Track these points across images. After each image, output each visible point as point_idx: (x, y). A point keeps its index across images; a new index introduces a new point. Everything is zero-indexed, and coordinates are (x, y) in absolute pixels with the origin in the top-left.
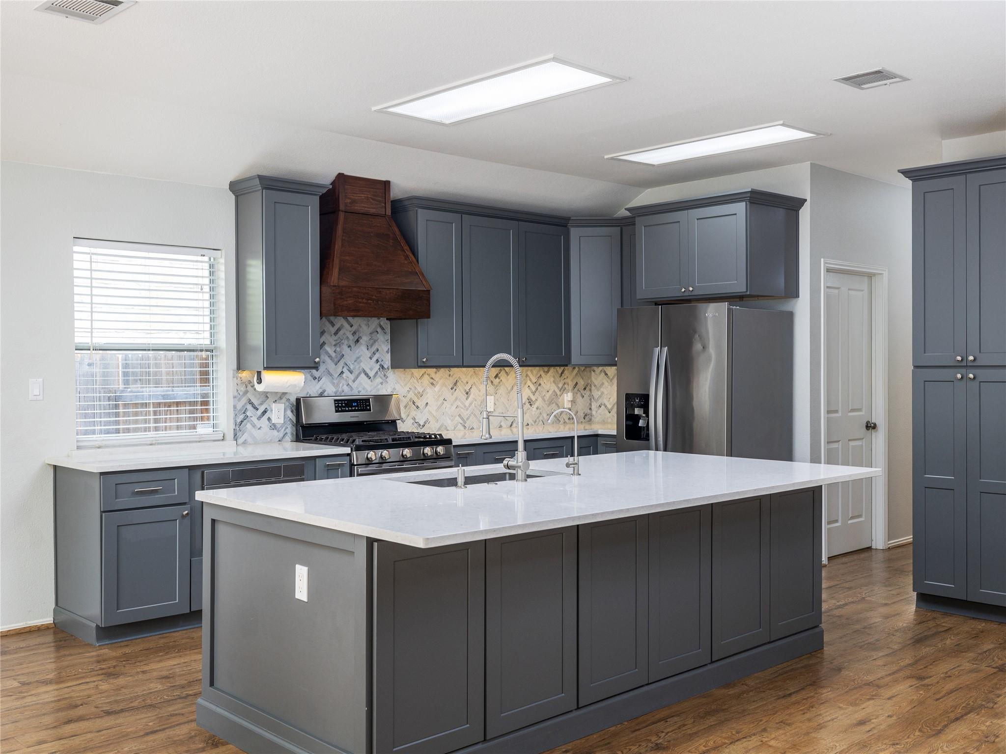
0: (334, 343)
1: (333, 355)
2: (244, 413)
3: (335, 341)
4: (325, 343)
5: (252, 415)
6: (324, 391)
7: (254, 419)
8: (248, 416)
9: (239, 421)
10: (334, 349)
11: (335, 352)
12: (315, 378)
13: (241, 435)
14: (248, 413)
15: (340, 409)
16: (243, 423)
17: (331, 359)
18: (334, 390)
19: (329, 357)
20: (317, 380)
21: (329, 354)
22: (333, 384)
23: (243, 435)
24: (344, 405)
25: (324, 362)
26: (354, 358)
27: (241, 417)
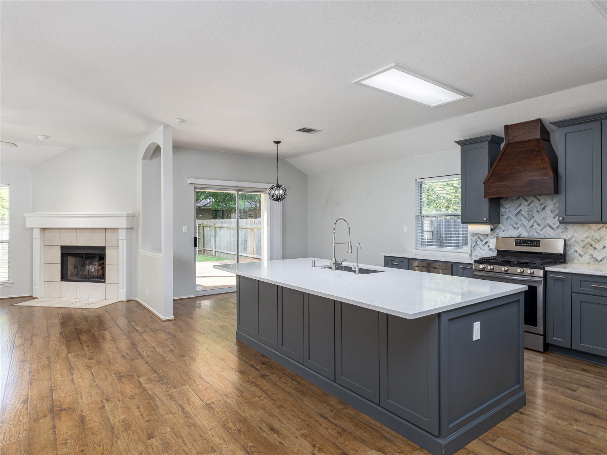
0: (527, 210)
1: (527, 216)
2: (476, 242)
3: (528, 209)
4: (522, 210)
5: (480, 244)
6: (521, 235)
7: (481, 246)
8: (478, 244)
9: (473, 245)
10: (527, 213)
11: (528, 214)
12: (515, 228)
13: (474, 252)
14: (478, 243)
15: (518, 244)
16: (475, 247)
17: (525, 219)
18: (527, 234)
19: (524, 217)
20: (516, 229)
21: (524, 216)
22: (527, 231)
23: (475, 252)
24: (521, 242)
25: (520, 220)
26: (542, 217)
27: (475, 244)
